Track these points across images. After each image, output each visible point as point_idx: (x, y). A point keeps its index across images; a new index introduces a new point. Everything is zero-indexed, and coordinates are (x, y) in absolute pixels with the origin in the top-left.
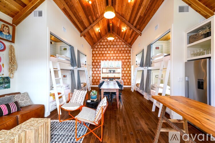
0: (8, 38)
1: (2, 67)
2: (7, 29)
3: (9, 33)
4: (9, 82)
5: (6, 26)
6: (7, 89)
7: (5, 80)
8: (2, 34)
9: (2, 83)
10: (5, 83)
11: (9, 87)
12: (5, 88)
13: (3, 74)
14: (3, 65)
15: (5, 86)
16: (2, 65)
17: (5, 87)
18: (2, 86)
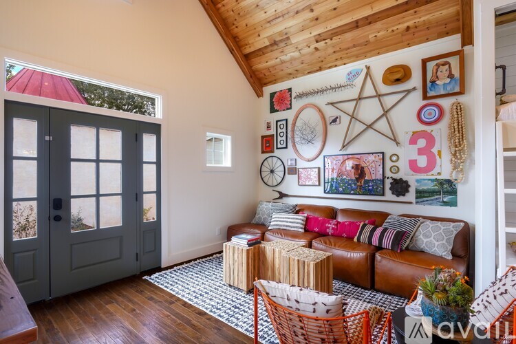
0: (449, 89)
1: (437, 157)
2: (445, 70)
3: (451, 76)
4: (453, 192)
5: (443, 65)
6: (448, 208)
7: (445, 186)
8: (436, 87)
9: (437, 192)
10: (444, 193)
11: (453, 204)
12: (445, 204)
13: (439, 174)
14: (439, 152)
15: (445, 200)
16: (436, 153)
17: (443, 202)
18: (437, 199)
